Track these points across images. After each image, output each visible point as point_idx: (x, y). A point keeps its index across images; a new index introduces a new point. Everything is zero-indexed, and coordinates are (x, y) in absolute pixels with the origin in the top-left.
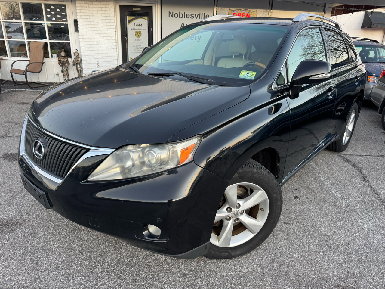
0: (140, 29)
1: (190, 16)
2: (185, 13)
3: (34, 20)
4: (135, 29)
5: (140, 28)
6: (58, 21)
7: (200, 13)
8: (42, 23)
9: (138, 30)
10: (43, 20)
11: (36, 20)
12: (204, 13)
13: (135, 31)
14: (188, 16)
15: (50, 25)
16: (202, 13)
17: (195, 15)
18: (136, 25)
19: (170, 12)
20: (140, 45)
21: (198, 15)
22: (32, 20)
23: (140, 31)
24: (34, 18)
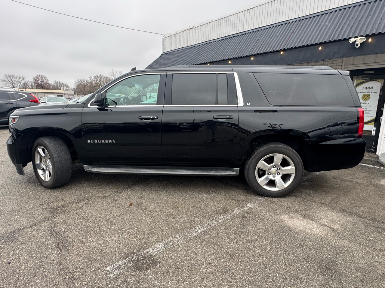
0: (369, 93)
13: (362, 94)
18: (364, 88)
20: (365, 109)
23: (369, 94)
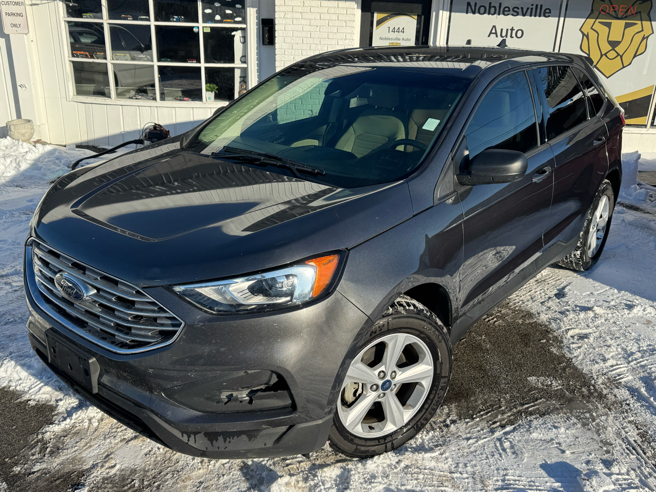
0: (399, 39)
1: (511, 12)
2: (500, 4)
3: (175, 20)
4: (389, 39)
5: (401, 35)
6: (225, 23)
7: (532, 5)
8: (193, 27)
9: (395, 41)
10: (197, 21)
11: (178, 21)
12: (541, 6)
13: (389, 41)
14: (507, 11)
15: (208, 30)
16: (537, 6)
17: (522, 8)
18: (391, 30)
19: (469, 4)
21: (528, 8)
22: (171, 21)
23: (398, 42)
24: (176, 17)
